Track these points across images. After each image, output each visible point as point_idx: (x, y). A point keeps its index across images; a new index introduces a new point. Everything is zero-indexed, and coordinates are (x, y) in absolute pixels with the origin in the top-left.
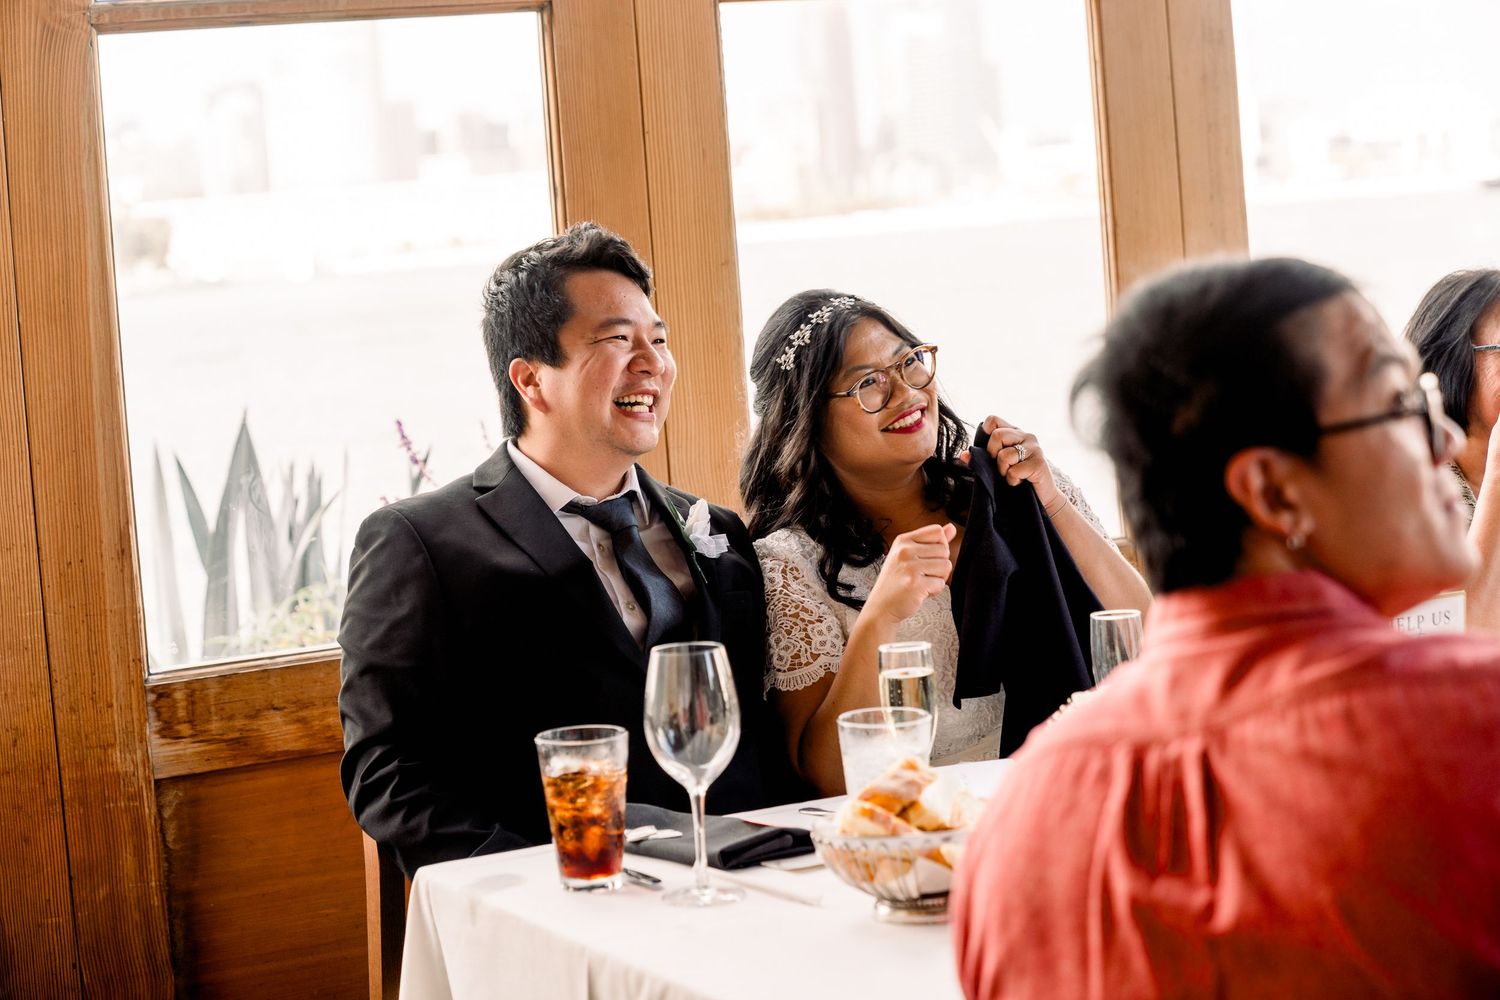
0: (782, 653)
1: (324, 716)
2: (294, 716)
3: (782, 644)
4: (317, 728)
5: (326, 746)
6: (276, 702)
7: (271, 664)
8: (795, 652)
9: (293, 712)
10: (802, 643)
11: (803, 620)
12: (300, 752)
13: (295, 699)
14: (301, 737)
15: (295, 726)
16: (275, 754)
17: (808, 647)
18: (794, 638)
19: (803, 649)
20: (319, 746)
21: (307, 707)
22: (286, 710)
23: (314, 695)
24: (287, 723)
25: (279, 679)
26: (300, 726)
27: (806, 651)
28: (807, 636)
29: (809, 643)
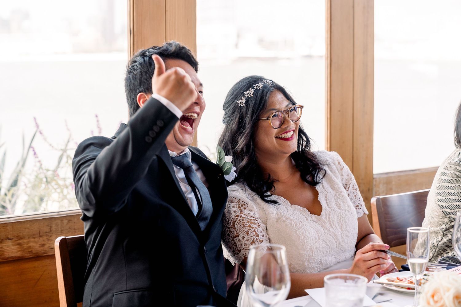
0: (246, 242)
1: (28, 242)
2: (17, 242)
3: (245, 239)
4: (25, 247)
5: (29, 255)
6: (10, 237)
7: (8, 221)
8: (252, 241)
9: (16, 241)
10: (255, 237)
11: (253, 228)
12: (18, 257)
13: (17, 235)
14: (19, 251)
15: (17, 246)
16: (8, 258)
17: (257, 238)
18: (250, 235)
19: (255, 239)
20: (26, 255)
21: (22, 239)
22: (13, 240)
23: (25, 234)
24: (13, 245)
25: (11, 227)
26: (19, 246)
27: (257, 239)
28: (256, 233)
29: (258, 236)
